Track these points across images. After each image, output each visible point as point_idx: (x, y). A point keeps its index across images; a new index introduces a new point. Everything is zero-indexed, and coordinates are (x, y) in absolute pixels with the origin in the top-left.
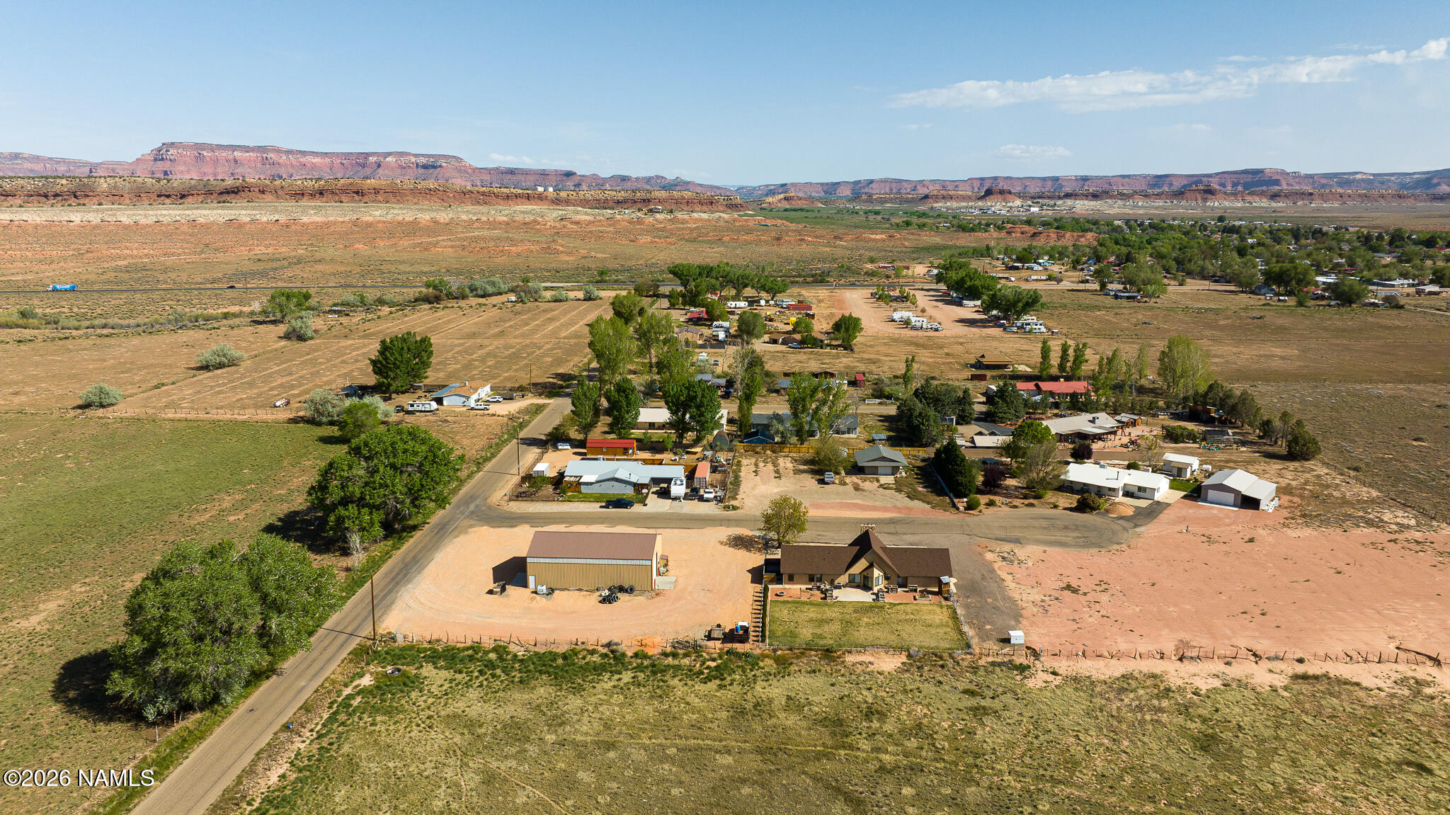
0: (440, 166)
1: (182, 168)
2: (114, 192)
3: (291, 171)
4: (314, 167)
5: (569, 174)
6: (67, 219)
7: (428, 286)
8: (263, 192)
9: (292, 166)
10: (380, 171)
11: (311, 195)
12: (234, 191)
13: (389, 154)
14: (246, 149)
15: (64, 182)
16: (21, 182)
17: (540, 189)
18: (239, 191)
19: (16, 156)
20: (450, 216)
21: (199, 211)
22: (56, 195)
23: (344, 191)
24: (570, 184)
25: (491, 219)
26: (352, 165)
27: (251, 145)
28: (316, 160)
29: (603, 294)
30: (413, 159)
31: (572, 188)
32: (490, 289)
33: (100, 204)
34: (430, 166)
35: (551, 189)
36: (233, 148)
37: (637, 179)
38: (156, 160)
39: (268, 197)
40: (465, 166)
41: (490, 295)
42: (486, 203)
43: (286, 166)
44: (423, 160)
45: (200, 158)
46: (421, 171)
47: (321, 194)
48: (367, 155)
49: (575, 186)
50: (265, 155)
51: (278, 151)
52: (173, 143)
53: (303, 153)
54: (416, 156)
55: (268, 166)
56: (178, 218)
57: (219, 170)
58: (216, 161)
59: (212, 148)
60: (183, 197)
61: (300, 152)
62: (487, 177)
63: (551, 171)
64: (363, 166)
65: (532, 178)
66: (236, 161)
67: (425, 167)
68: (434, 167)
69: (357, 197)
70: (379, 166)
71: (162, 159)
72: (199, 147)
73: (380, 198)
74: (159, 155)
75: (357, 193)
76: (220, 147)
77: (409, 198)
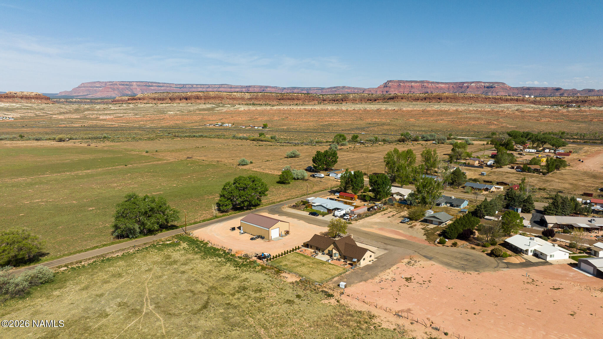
0: (495, 87)
1: (393, 90)
2: (354, 99)
3: (432, 90)
4: (442, 88)
5: (558, 89)
6: (327, 108)
7: (402, 135)
8: (402, 98)
9: (433, 88)
10: (468, 90)
11: (421, 99)
12: (392, 98)
13: (473, 82)
14: (416, 82)
15: (340, 96)
16: (329, 96)
17: (527, 96)
18: (394, 98)
19: (344, 87)
20: (465, 108)
21: (369, 106)
22: (337, 100)
23: (434, 98)
24: (558, 94)
25: (483, 110)
26: (457, 87)
27: (418, 80)
28: (443, 86)
29: (475, 142)
30: (483, 84)
31: (559, 96)
32: (429, 138)
33: (346, 103)
34: (490, 87)
35: (533, 97)
36: (412, 82)
37: (598, 91)
38: (384, 87)
39: (404, 100)
40: (506, 87)
41: (429, 140)
42: (496, 103)
43: (430, 88)
44: (487, 85)
45: (399, 86)
46: (486, 89)
47: (425, 99)
48: (463, 83)
49: (560, 95)
50: (423, 84)
51: (428, 82)
52: (391, 81)
53: (438, 83)
54: (484, 83)
55: (423, 88)
56: (361, 108)
57: (406, 90)
58: (405, 87)
59: (404, 82)
60: (375, 100)
61: (437, 82)
62: (516, 91)
63: (550, 88)
64: (461, 87)
65: (538, 92)
66: (412, 87)
67: (488, 87)
68: (492, 87)
69: (439, 101)
70: (468, 87)
71: (386, 87)
72: (400, 82)
73: (448, 101)
74: (386, 85)
75: (439, 99)
76: (407, 81)
77: (461, 101)
